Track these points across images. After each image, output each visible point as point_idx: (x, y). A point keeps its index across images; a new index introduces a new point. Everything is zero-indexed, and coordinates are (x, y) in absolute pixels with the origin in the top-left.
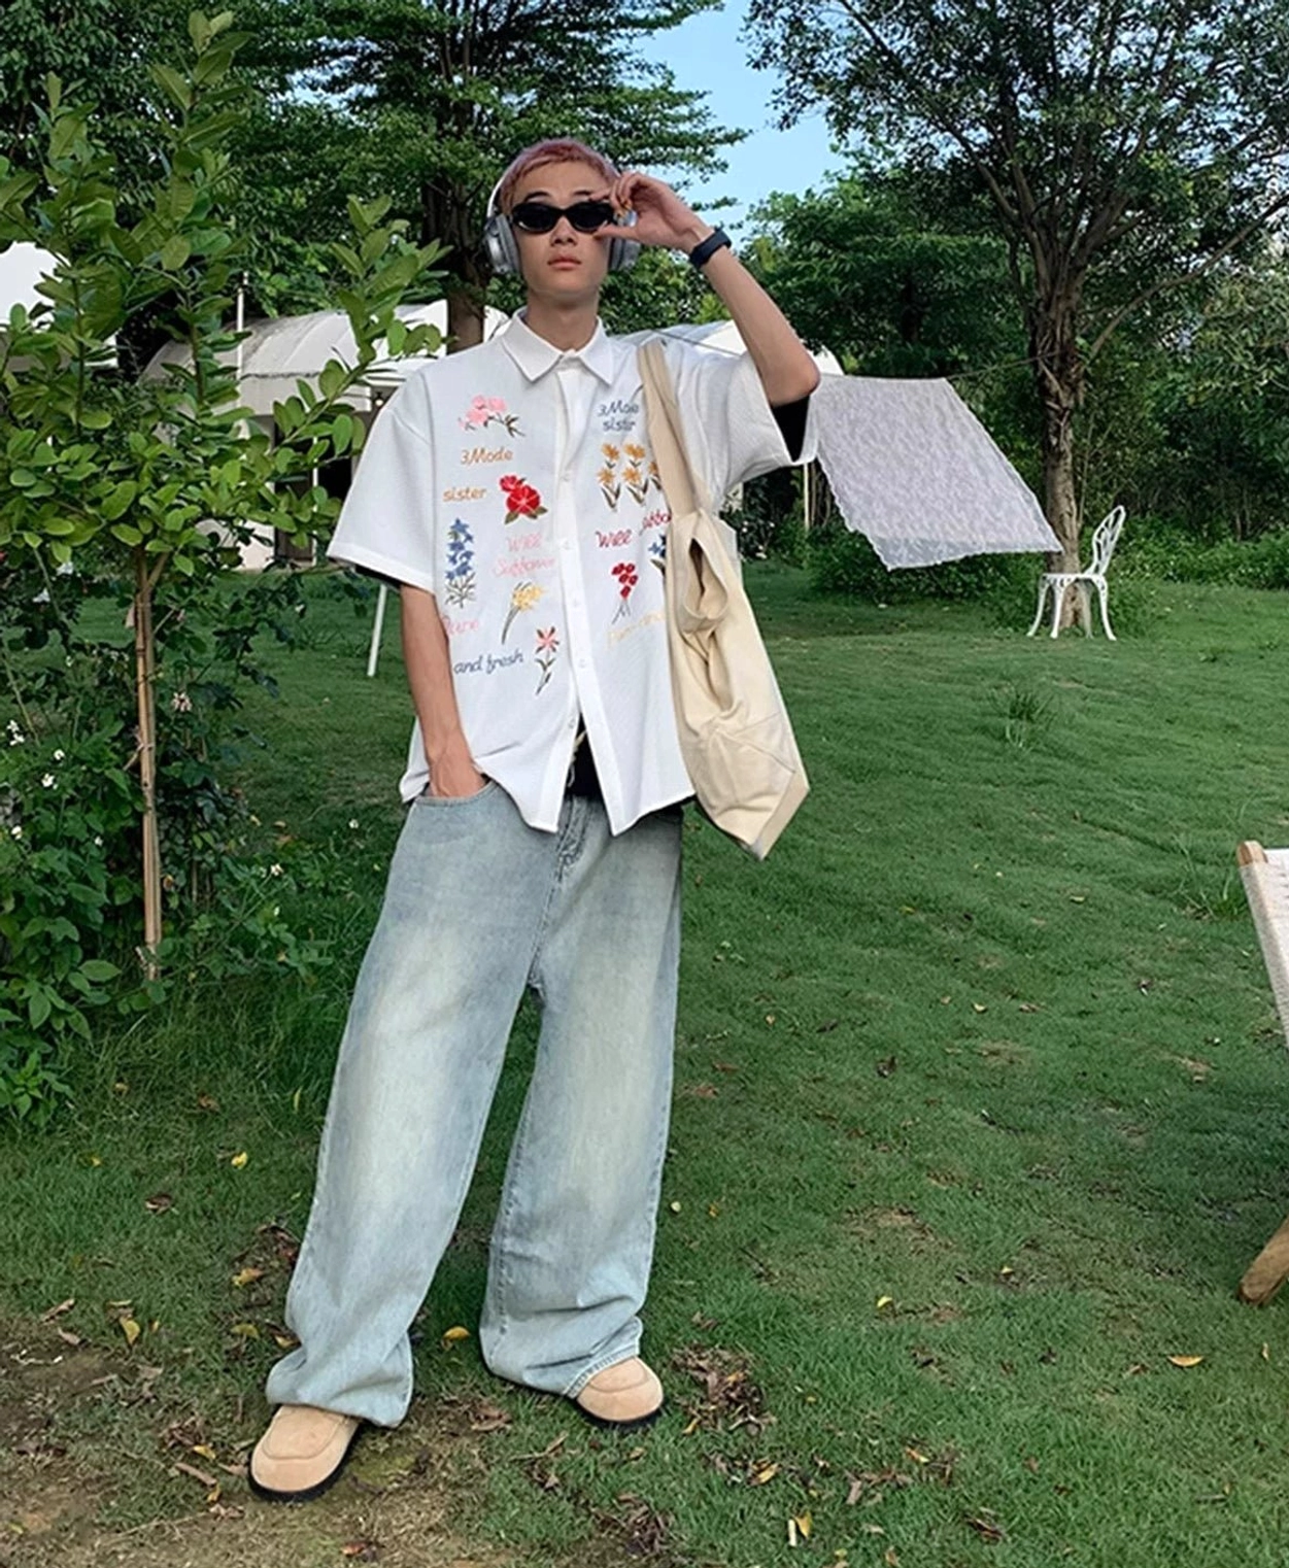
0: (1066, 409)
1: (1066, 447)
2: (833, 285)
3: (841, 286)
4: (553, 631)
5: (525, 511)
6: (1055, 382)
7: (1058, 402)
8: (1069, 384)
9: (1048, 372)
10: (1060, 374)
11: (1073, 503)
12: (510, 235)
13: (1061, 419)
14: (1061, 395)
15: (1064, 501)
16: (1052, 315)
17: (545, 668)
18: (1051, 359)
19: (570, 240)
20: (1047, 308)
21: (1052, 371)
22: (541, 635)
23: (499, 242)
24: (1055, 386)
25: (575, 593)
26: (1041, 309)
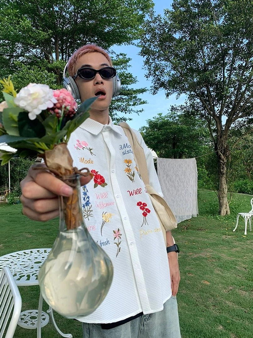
0: (225, 163)
1: (225, 172)
2: (160, 137)
3: (162, 137)
4: (119, 230)
5: (100, 184)
6: (223, 156)
7: (223, 161)
8: (226, 156)
9: (221, 154)
10: (224, 154)
11: (226, 185)
12: (74, 83)
13: (224, 165)
14: (224, 159)
15: (224, 185)
16: (222, 139)
17: (118, 246)
18: (222, 150)
19: (102, 83)
20: (221, 137)
21: (222, 153)
22: (114, 232)
23: (71, 86)
24: (222, 157)
25: (124, 214)
26: (219, 138)
